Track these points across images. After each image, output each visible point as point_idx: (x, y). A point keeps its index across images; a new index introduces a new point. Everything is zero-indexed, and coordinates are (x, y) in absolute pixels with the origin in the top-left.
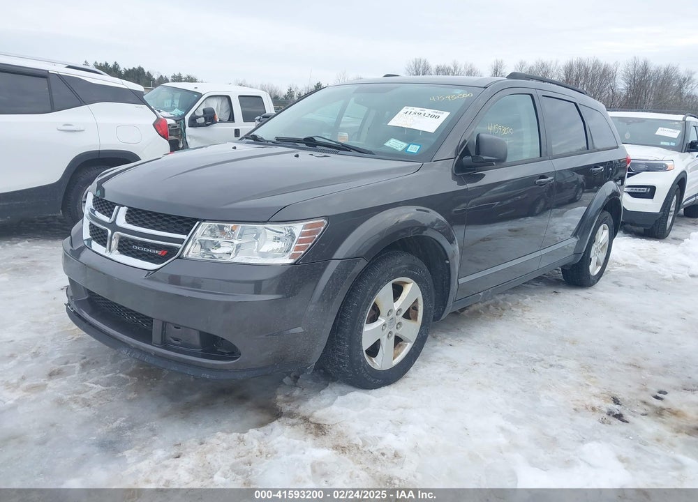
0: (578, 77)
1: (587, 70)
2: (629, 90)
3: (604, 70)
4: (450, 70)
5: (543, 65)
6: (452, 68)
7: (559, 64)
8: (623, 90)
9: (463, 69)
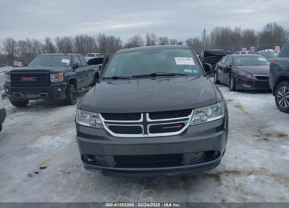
0: (81, 42)
1: (84, 39)
2: (100, 45)
3: (90, 39)
4: (26, 42)
5: (67, 38)
6: (27, 41)
7: (73, 37)
8: (98, 45)
9: (32, 41)
